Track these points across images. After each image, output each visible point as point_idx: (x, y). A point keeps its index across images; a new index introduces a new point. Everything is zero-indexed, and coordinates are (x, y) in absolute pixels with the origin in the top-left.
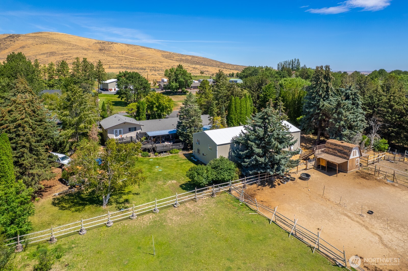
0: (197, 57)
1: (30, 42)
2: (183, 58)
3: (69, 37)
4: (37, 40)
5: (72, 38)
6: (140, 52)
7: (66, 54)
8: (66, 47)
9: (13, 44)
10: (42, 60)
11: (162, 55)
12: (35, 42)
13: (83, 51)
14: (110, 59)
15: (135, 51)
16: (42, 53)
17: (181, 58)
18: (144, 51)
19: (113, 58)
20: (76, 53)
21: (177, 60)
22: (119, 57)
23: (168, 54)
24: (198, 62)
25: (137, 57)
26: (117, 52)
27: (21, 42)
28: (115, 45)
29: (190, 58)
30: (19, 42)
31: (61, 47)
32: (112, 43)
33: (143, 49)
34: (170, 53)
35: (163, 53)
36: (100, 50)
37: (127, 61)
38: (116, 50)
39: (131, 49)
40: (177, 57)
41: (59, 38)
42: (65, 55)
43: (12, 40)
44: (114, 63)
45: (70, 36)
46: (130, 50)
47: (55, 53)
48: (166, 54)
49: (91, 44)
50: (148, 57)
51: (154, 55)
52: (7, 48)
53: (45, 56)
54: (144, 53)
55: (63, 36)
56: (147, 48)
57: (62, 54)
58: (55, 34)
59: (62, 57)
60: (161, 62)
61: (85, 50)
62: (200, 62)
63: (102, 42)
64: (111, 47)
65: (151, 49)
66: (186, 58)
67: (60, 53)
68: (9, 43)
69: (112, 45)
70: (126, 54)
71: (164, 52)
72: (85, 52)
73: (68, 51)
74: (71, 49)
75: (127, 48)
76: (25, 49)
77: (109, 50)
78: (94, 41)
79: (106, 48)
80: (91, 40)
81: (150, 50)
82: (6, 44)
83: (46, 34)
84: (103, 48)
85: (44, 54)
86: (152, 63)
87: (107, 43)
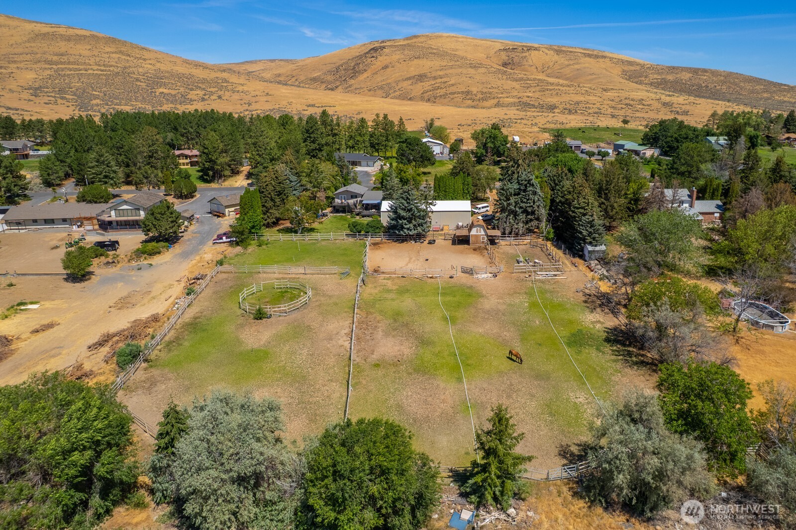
0: (714, 73)
1: (396, 56)
2: (670, 77)
3: (457, 41)
4: (406, 52)
5: (462, 42)
6: (576, 67)
7: (441, 78)
8: (445, 64)
9: (374, 62)
10: (404, 91)
11: (624, 71)
12: (403, 56)
13: (470, 69)
14: (510, 84)
15: (568, 65)
16: (408, 76)
17: (662, 79)
18: (587, 65)
19: (515, 84)
20: (457, 74)
21: (651, 84)
22: (528, 79)
23: (638, 68)
24: (703, 85)
25: (567, 79)
26: (534, 67)
27: (385, 58)
28: (533, 53)
29: (686, 76)
30: (380, 58)
31: (436, 63)
32: (530, 49)
33: (587, 59)
34: (643, 66)
35: (626, 68)
36: (505, 65)
37: (538, 88)
38: (532, 64)
39: (562, 60)
40: (656, 76)
41: (440, 45)
42: (439, 80)
43: (374, 55)
44: (511, 94)
45: (460, 40)
46: (559, 62)
47: (425, 76)
48: (633, 68)
49: (492, 52)
50: (590, 77)
51: (604, 71)
52: (365, 70)
53: (410, 82)
54: (585, 68)
55: (448, 39)
56: (597, 57)
57: (435, 78)
58: (437, 37)
59: (433, 83)
61: (475, 67)
62: (709, 85)
63: (511, 48)
64: (525, 57)
65: (603, 60)
66: (678, 76)
67: (433, 75)
68: (369, 60)
69: (527, 54)
70: (549, 71)
71: (630, 63)
72: (472, 71)
73: (445, 72)
74: (451, 67)
75: (556, 57)
76: (388, 69)
77: (520, 65)
78: (499, 46)
79: (516, 60)
80: (493, 43)
81: (601, 60)
82: (366, 63)
83: (422, 39)
84: (510, 61)
85: (409, 79)
87: (520, 48)
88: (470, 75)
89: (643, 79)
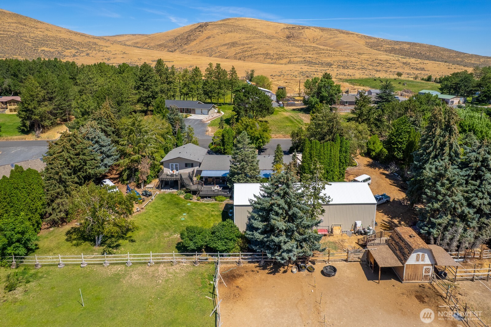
0: (420, 45)
1: (216, 31)
2: (397, 47)
3: (256, 23)
4: (222, 28)
5: (259, 23)
6: (336, 39)
7: (247, 45)
8: (249, 36)
9: (201, 34)
10: (222, 53)
11: (366, 42)
12: (220, 31)
13: (266, 39)
14: (294, 49)
15: (330, 38)
16: (225, 43)
17: (392, 48)
18: (342, 38)
19: (298, 49)
20: (258, 42)
21: (386, 51)
22: (306, 46)
23: (375, 41)
24: (418, 52)
25: (331, 47)
26: (308, 39)
27: (208, 31)
28: (306, 30)
29: (407, 47)
30: (205, 32)
31: (244, 35)
32: (303, 28)
33: (342, 35)
34: (378, 40)
35: (368, 41)
36: (288, 37)
37: (315, 52)
38: (306, 37)
39: (325, 35)
40: (387, 46)
41: (244, 24)
42: (246, 46)
43: (201, 30)
44: (297, 56)
45: (257, 21)
46: (324, 36)
47: (236, 43)
48: (372, 41)
49: (279, 30)
50: (346, 46)
51: (354, 42)
52: (195, 40)
53: (226, 47)
54: (341, 40)
55: (250, 21)
56: (348, 33)
57: (243, 45)
58: (242, 20)
59: (242, 48)
60: (359, 54)
61: (270, 38)
62: (422, 52)
63: (291, 27)
64: (301, 33)
65: (352, 35)
66: (402, 46)
67: (241, 43)
68: (197, 33)
69: (302, 31)
70: (318, 42)
71: (370, 38)
72: (268, 41)
73: (250, 41)
74: (254, 38)
75: (321, 33)
76: (210, 39)
77: (298, 38)
78: (283, 26)
79: (295, 34)
80: (279, 24)
81: (351, 35)
82: (195, 35)
83: (233, 21)
84: (291, 35)
85: (225, 45)
86: (346, 55)
87: (297, 27)
88: (267, 43)
89: (380, 47)
